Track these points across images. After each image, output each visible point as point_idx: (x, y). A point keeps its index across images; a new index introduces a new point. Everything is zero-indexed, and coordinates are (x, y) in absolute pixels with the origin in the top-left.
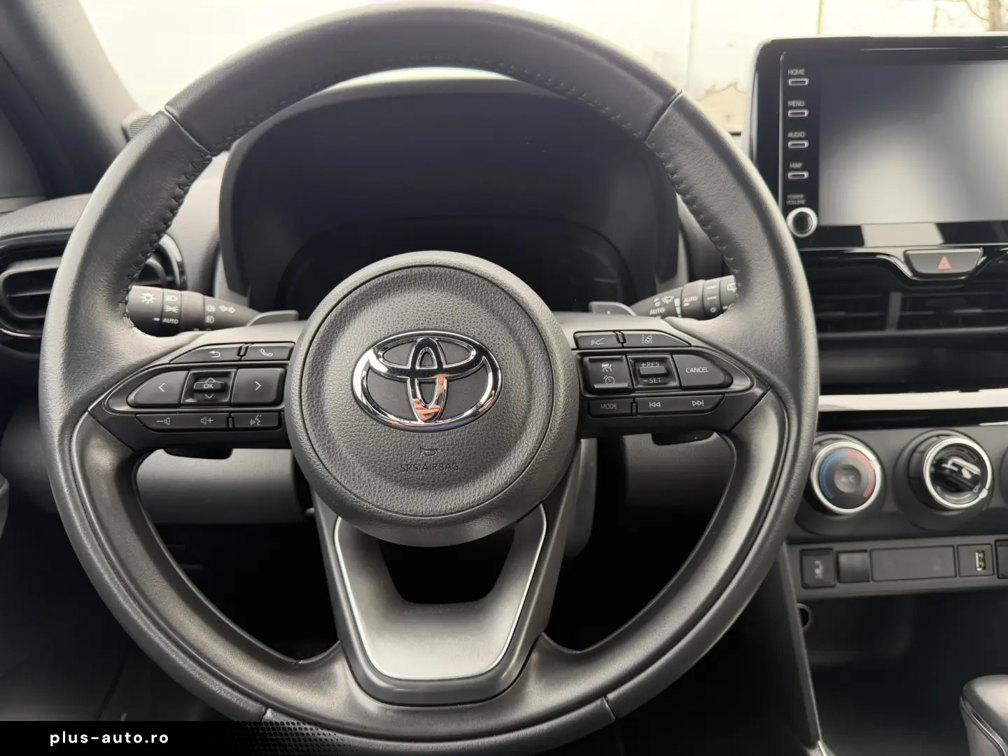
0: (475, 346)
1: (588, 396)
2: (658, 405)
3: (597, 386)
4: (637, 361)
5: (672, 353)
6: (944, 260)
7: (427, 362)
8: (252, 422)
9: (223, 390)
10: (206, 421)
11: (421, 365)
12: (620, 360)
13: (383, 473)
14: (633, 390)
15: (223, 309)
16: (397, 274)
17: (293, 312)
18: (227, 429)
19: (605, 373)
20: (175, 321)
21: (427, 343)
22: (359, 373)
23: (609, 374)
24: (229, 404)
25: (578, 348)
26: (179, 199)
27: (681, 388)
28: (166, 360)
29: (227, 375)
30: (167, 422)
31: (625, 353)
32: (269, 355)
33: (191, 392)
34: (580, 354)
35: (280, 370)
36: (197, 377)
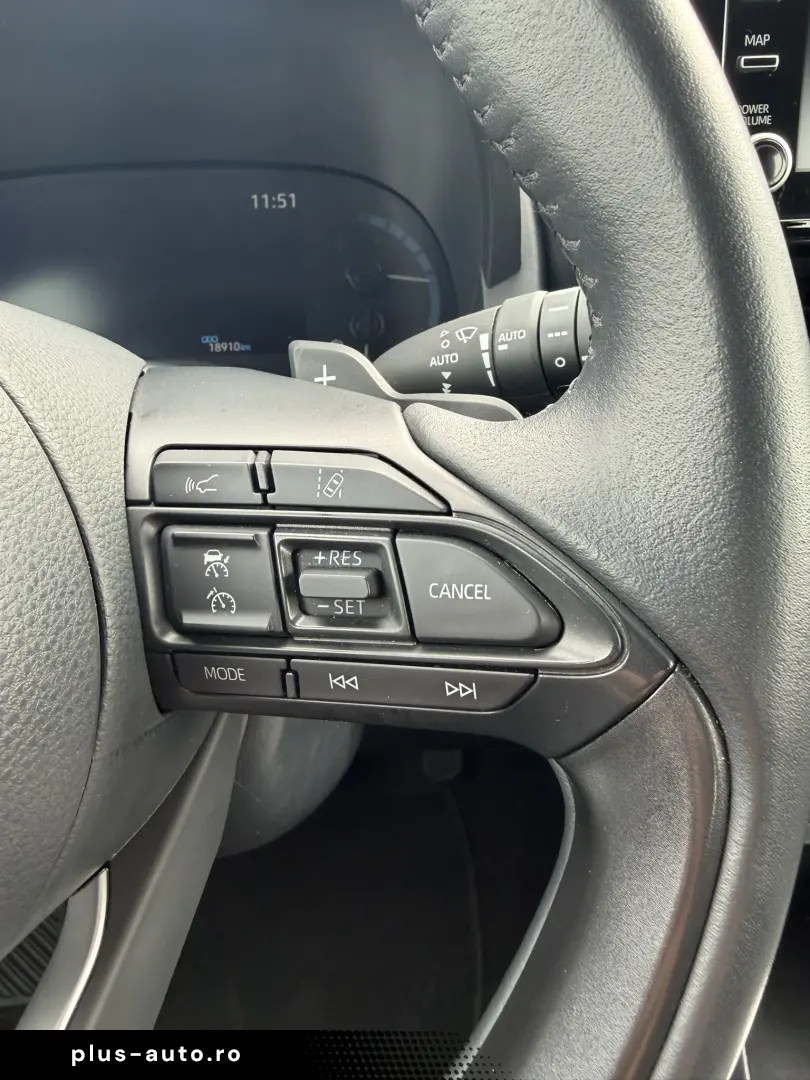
1: (171, 638)
2: (354, 682)
3: (190, 619)
4: (297, 547)
5: (397, 529)
12: (252, 544)
14: (286, 635)
19: (211, 582)
23: (221, 585)
25: (153, 500)
27: (413, 638)
31: (271, 525)
34: (154, 518)
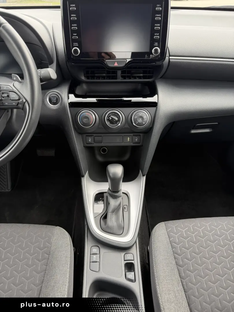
2: (7, 104)
4: (2, 93)
5: (10, 91)
6: (116, 63)
14: (2, 100)
27: (10, 100)
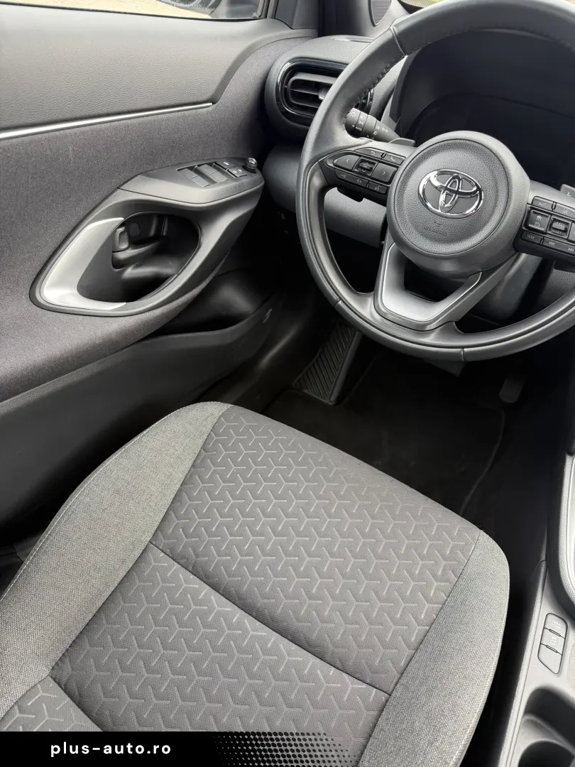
0: (477, 185)
1: (524, 228)
2: (553, 244)
3: (530, 225)
4: (555, 220)
5: (573, 222)
7: (454, 185)
8: (376, 188)
9: (370, 170)
10: (359, 181)
11: (450, 186)
12: (548, 217)
13: (416, 227)
14: (545, 233)
15: (383, 129)
16: (458, 141)
17: (413, 141)
18: (366, 188)
19: (537, 221)
20: (360, 129)
21: (457, 177)
22: (424, 182)
24: (370, 177)
25: (532, 204)
26: (383, 74)
27: (567, 240)
28: (353, 149)
29: (374, 164)
30: (344, 177)
31: (551, 214)
32: (394, 160)
33: (358, 167)
34: (531, 207)
35: (395, 169)
36: (363, 161)
